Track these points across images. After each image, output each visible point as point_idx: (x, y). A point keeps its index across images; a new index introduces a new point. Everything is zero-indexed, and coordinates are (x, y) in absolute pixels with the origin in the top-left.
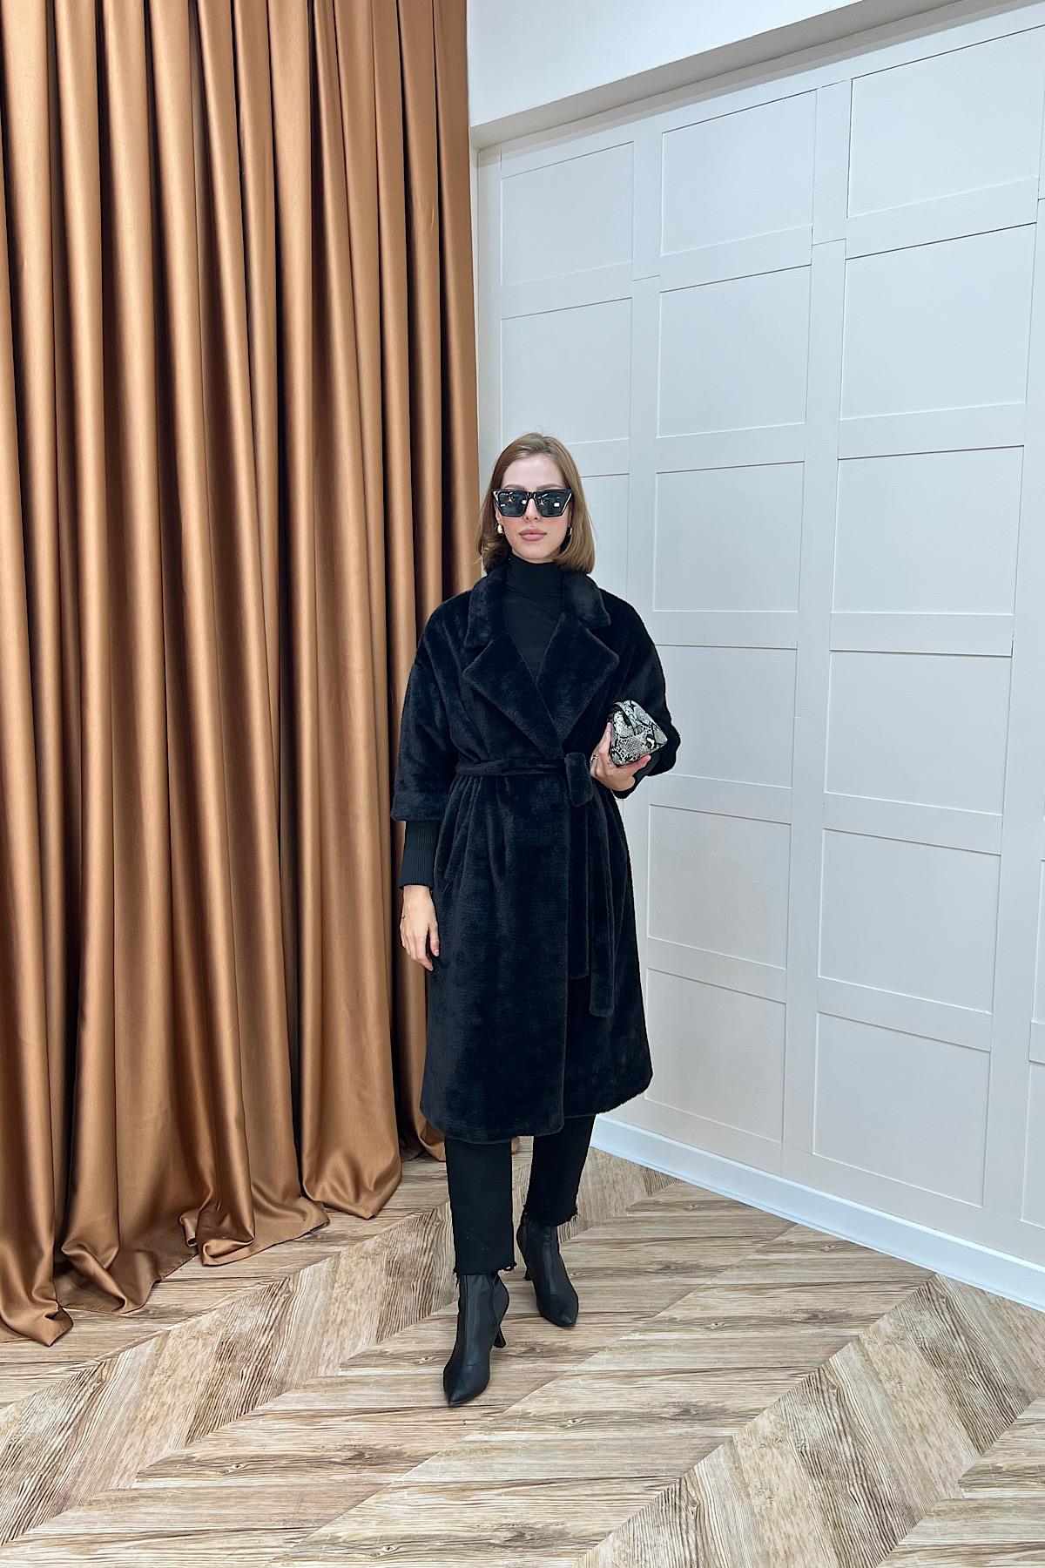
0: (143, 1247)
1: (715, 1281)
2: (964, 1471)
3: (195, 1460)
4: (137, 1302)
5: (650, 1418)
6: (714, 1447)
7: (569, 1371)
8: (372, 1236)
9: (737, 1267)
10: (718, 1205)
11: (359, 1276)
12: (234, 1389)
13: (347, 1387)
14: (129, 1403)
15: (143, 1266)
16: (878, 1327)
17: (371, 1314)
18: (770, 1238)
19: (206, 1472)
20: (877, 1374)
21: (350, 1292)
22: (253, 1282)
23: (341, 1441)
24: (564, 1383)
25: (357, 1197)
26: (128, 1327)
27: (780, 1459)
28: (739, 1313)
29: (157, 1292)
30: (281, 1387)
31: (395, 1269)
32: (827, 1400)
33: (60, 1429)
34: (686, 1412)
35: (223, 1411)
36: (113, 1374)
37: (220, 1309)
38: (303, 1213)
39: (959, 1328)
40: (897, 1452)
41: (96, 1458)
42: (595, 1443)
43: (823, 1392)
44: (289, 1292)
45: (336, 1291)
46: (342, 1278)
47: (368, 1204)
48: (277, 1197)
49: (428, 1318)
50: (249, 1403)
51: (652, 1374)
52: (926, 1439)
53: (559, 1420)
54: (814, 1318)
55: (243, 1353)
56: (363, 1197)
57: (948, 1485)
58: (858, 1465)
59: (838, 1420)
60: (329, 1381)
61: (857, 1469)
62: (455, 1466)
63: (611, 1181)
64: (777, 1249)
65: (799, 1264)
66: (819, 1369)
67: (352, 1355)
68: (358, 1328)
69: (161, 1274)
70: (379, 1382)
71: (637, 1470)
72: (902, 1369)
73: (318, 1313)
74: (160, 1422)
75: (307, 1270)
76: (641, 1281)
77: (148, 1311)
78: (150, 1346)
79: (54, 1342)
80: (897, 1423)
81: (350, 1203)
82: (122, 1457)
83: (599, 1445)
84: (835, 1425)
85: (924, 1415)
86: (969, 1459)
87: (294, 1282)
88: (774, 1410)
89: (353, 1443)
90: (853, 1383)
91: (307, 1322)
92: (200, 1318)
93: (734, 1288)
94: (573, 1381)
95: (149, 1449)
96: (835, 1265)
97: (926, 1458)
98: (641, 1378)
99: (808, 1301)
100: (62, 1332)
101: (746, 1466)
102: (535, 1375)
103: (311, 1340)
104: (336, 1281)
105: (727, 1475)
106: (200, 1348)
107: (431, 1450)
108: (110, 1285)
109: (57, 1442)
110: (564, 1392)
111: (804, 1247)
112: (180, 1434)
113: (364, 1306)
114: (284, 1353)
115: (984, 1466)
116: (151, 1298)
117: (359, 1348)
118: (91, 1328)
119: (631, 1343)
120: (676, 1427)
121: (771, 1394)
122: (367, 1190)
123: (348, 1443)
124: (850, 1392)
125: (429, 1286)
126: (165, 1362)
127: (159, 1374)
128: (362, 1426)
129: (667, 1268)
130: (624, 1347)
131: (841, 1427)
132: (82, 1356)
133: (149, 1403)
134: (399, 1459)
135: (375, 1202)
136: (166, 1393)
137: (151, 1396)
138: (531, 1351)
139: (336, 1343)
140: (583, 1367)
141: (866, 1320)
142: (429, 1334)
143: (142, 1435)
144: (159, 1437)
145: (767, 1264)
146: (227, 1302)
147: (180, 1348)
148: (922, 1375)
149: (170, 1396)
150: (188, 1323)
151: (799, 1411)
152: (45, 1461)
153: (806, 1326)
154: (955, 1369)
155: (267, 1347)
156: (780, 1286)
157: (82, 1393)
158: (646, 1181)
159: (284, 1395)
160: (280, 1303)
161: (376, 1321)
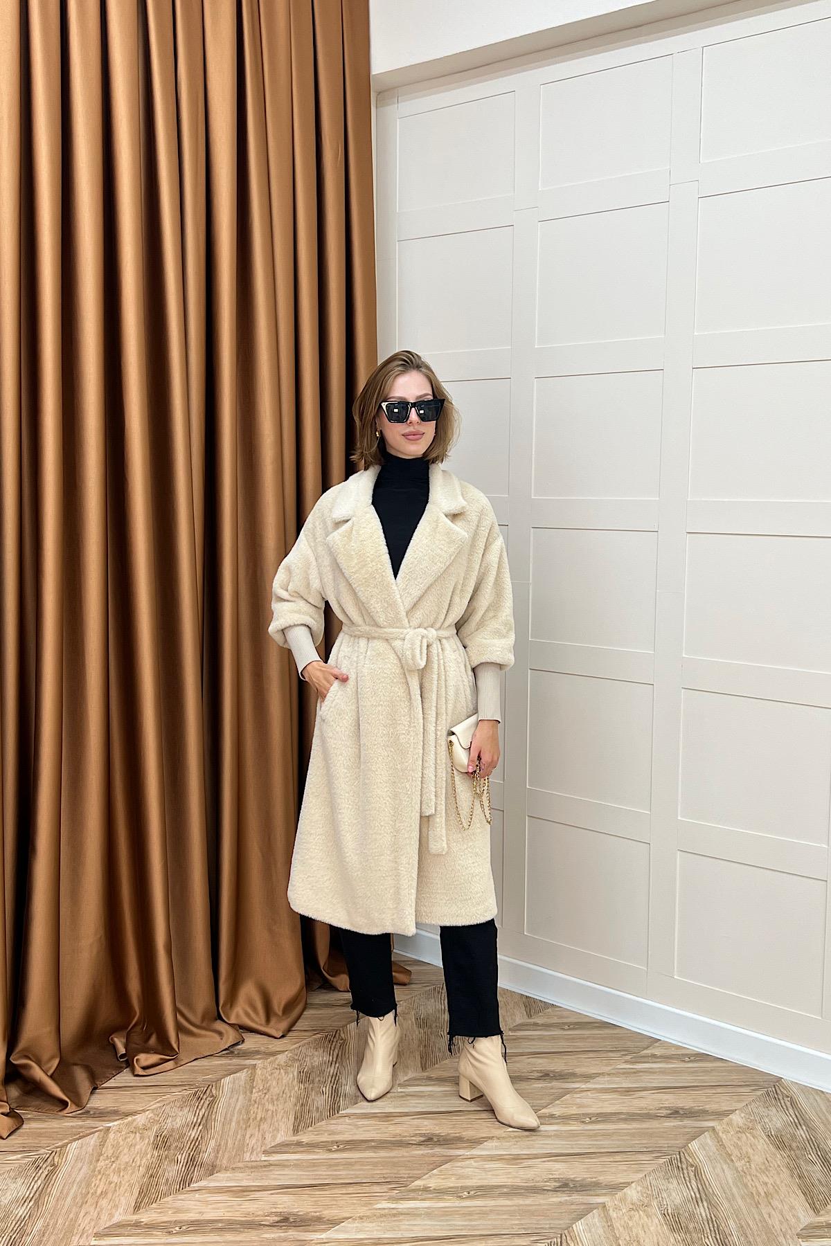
0: (79, 1062)
1: (589, 1086)
2: (802, 1226)
3: (142, 1224)
4: (79, 1104)
5: (535, 1190)
6: (589, 1211)
7: (464, 1155)
8: (283, 1052)
9: (609, 1074)
10: (590, 1026)
11: (274, 1083)
12: (172, 1171)
13: (271, 1168)
14: (81, 1182)
15: (81, 1076)
16: (731, 1120)
17: (287, 1113)
18: (637, 1051)
19: (154, 1233)
20: (730, 1155)
21: (267, 1096)
22: (180, 1089)
23: (268, 1209)
24: (459, 1164)
25: (268, 1020)
26: (71, 1124)
27: (646, 1219)
28: (609, 1110)
29: (95, 1097)
30: (212, 1170)
31: (305, 1077)
32: (686, 1175)
33: (23, 1202)
34: (565, 1185)
35: (163, 1188)
36: (64, 1160)
37: (153, 1110)
38: (220, 1034)
39: (801, 1120)
40: (745, 1212)
41: (57, 1222)
42: (488, 1208)
43: (682, 1170)
44: (213, 1096)
45: (255, 1096)
46: (259, 1084)
47: (276, 1028)
48: (197, 1020)
49: (337, 1115)
50: (185, 1182)
51: (536, 1157)
52: (770, 1203)
53: (456, 1192)
54: (675, 1113)
55: (176, 1144)
56: (273, 1021)
57: (788, 1237)
58: (712, 1222)
59: (696, 1190)
60: (254, 1164)
61: (711, 1226)
62: (368, 1227)
64: (643, 1060)
65: (663, 1072)
66: (679, 1152)
67: (273, 1144)
68: (276, 1124)
69: (98, 1083)
70: (297, 1165)
71: (524, 1228)
72: (750, 1151)
73: (240, 1112)
74: (110, 1195)
75: (228, 1079)
76: (524, 1086)
77: (88, 1112)
78: (94, 1139)
79: (9, 1136)
80: (746, 1192)
81: (261, 1025)
82: (80, 1222)
83: (491, 1211)
84: (693, 1194)
85: (769, 1185)
86: (805, 1217)
87: (216, 1088)
88: (641, 1183)
89: (278, 1210)
90: (709, 1163)
91: (231, 1120)
92: (134, 1117)
93: (606, 1091)
94: (468, 1162)
95: (102, 1216)
96: (694, 1072)
97: (770, 1217)
98: (526, 1160)
99: (670, 1100)
100: (15, 1127)
101: (617, 1224)
102: (434, 1159)
103: (236, 1132)
104: (253, 1087)
105: (601, 1231)
106: (138, 1139)
107: (348, 1215)
108: (55, 1090)
109: (21, 1211)
110: (460, 1171)
111: (667, 1058)
112: (128, 1205)
113: (281, 1107)
114: (212, 1143)
115: (818, 1223)
116: (91, 1101)
117: (278, 1139)
118: (38, 1125)
120: (557, 1197)
121: (638, 1171)
122: (276, 1015)
123: (274, 1210)
124: (706, 1169)
125: (336, 1091)
126: (108, 1150)
127: (105, 1160)
128: (285, 1198)
129: (546, 1076)
130: (510, 1137)
131: (698, 1196)
132: (34, 1147)
133: (98, 1182)
134: (320, 1222)
135: (284, 1025)
136: (112, 1175)
137: (99, 1177)
138: (429, 1140)
139: (258, 1135)
140: (475, 1152)
141: (721, 1115)
142: (340, 1127)
143: (94, 1205)
144: (109, 1207)
145: (634, 1073)
146: (158, 1105)
147: (120, 1140)
148: (768, 1155)
149: (116, 1177)
150: (126, 1120)
151: (662, 1184)
152: (12, 1226)
153: (669, 1120)
154: (797, 1152)
155: (197, 1139)
156: (645, 1089)
157: (39, 1174)
158: (526, 1007)
159: (216, 1175)
160: (206, 1105)
161: (292, 1118)
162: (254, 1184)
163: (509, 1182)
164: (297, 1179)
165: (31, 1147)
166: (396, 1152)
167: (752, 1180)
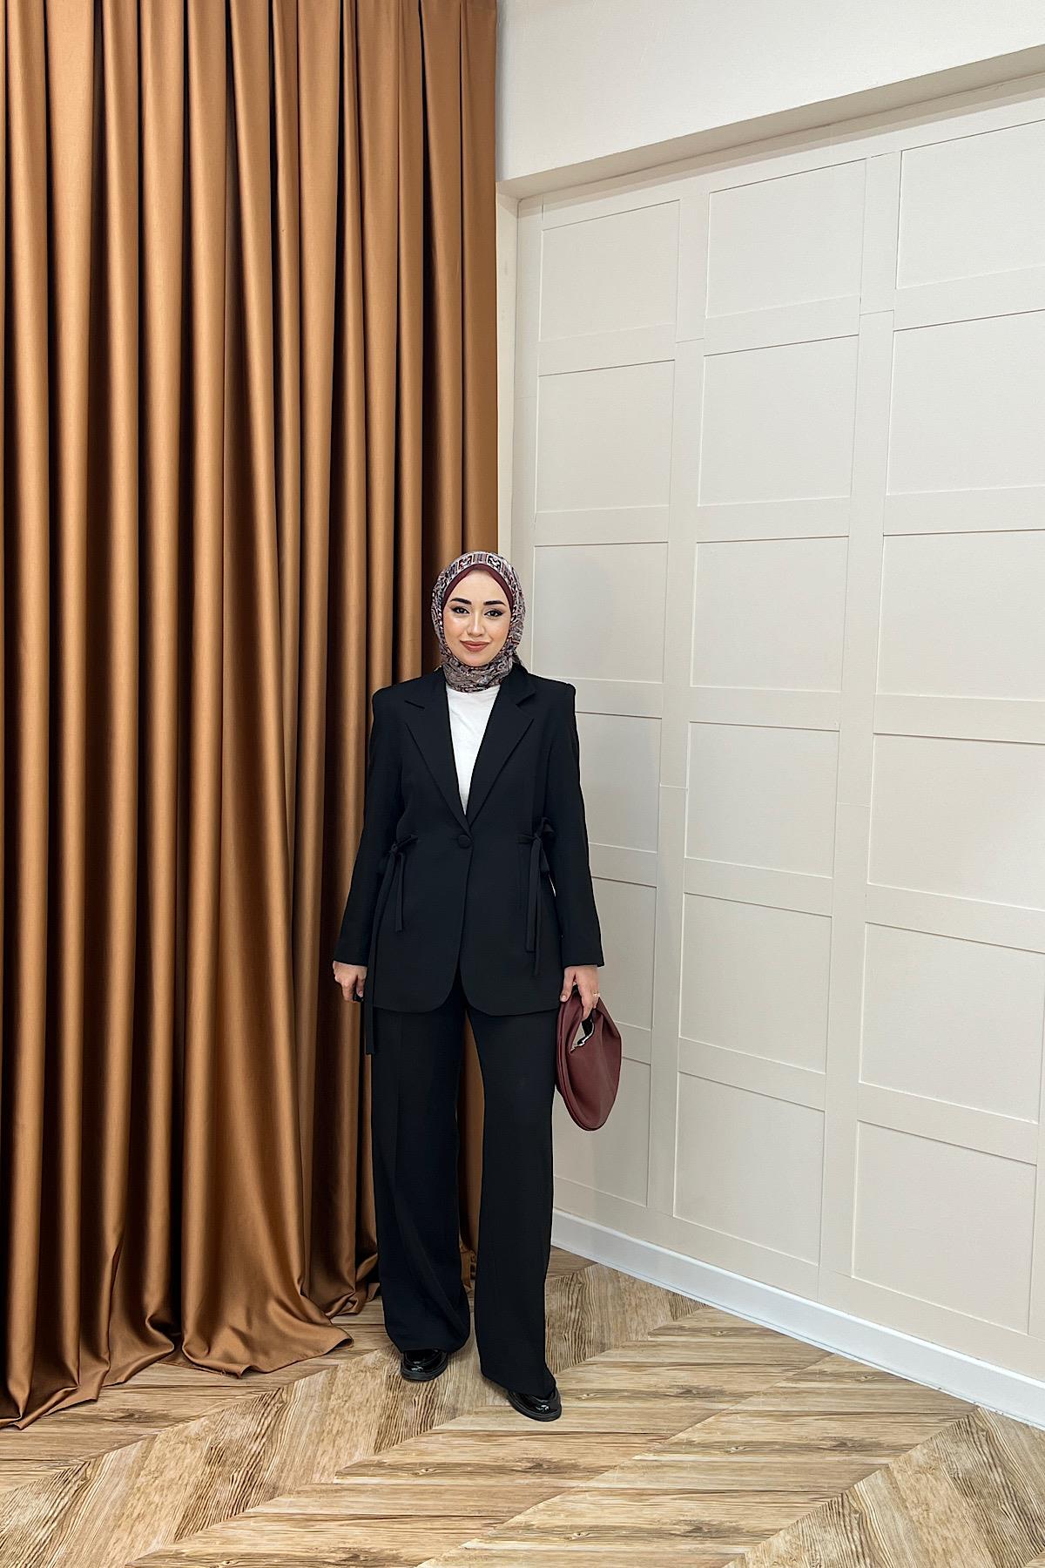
1: (739, 1407)
3: (183, 1556)
5: (660, 1534)
6: (725, 1563)
7: (578, 1487)
8: (372, 1350)
9: (765, 1394)
10: (748, 1333)
11: (358, 1390)
12: (225, 1492)
13: (343, 1494)
14: (115, 1501)
16: (910, 1456)
17: (369, 1426)
18: (802, 1366)
20: (904, 1501)
21: (347, 1405)
22: (244, 1392)
23: (335, 1544)
24: (571, 1498)
26: (111, 1429)
28: (761, 1439)
30: (273, 1492)
31: (396, 1383)
32: (847, 1523)
33: (44, 1523)
34: (698, 1529)
35: (212, 1512)
36: (98, 1473)
37: (209, 1416)
39: (997, 1460)
41: (82, 1549)
42: (600, 1555)
43: (844, 1516)
44: (283, 1402)
45: (333, 1403)
46: (339, 1389)
49: (429, 1431)
50: (239, 1505)
51: (666, 1493)
52: (948, 1563)
53: (563, 1533)
54: (842, 1445)
55: (233, 1459)
59: (858, 1543)
60: (324, 1487)
63: (634, 1304)
64: (810, 1377)
65: (831, 1393)
66: (842, 1494)
67: (349, 1464)
68: (355, 1439)
70: (375, 1491)
72: (930, 1497)
73: (313, 1423)
74: (148, 1519)
75: (302, 1382)
76: (660, 1404)
78: (136, 1449)
80: (920, 1548)
82: (109, 1550)
83: (604, 1558)
84: (854, 1548)
85: (949, 1540)
87: (287, 1393)
88: (791, 1532)
89: (347, 1546)
90: (877, 1510)
91: (301, 1432)
92: (186, 1424)
93: (760, 1414)
94: (581, 1496)
95: (137, 1544)
96: (870, 1395)
98: (652, 1497)
99: (836, 1429)
102: (541, 1490)
103: (306, 1448)
104: (332, 1393)
106: (189, 1451)
107: (430, 1556)
109: (42, 1534)
110: (570, 1507)
111: (838, 1376)
112: (169, 1532)
113: (362, 1418)
114: (276, 1460)
117: (355, 1458)
118: (72, 1429)
119: (644, 1463)
120: (687, 1544)
121: (788, 1516)
123: (342, 1545)
124: (873, 1517)
125: (432, 1401)
126: (152, 1463)
127: (146, 1475)
128: (357, 1531)
129: (687, 1392)
130: (637, 1466)
131: (860, 1550)
132: (65, 1455)
133: (136, 1501)
134: (395, 1562)
136: (153, 1493)
137: (138, 1495)
138: (538, 1467)
139: (331, 1452)
140: (592, 1484)
141: (898, 1450)
142: (431, 1447)
143: (129, 1530)
144: (146, 1533)
145: (797, 1393)
146: (217, 1410)
147: (167, 1451)
148: (951, 1503)
149: (157, 1496)
150: (176, 1428)
151: (817, 1533)
152: (28, 1553)
153: (833, 1453)
154: (988, 1500)
155: (259, 1453)
156: (808, 1414)
157: (66, 1490)
158: (671, 1306)
159: (277, 1498)
160: (273, 1412)
161: (374, 1432)
162: (321, 1512)
163: (629, 1522)
164: (373, 1507)
165: (61, 1455)
166: (495, 1480)
167: (929, 1533)
